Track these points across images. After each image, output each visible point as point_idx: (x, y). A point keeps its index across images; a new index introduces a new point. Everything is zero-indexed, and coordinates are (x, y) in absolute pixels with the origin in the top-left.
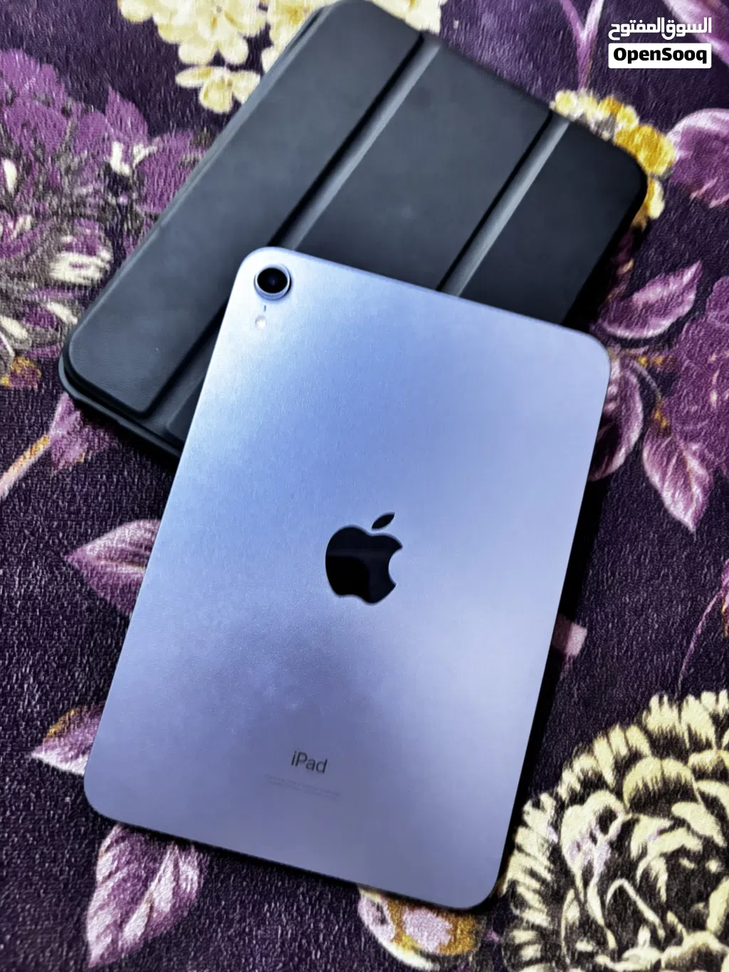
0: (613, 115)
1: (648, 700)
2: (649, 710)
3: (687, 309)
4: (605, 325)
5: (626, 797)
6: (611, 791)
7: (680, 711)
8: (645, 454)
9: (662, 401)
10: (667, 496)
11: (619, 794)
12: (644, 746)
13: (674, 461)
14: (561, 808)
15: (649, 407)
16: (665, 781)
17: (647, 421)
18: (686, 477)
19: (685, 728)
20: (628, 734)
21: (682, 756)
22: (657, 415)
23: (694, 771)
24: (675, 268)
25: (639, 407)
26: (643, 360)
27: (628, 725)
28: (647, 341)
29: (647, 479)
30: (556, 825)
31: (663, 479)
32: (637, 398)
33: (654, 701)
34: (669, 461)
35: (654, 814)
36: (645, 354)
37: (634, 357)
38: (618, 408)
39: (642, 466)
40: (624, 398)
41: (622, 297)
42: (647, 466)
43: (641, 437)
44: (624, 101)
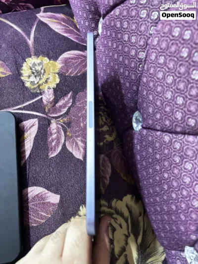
0: (42, 61)
1: (79, 208)
2: (80, 210)
3: (71, 104)
4: (50, 115)
8: (67, 145)
9: (68, 130)
10: (74, 153)
13: (74, 144)
15: (65, 132)
17: (66, 136)
18: (78, 147)
22: (68, 134)
24: (66, 94)
25: (63, 133)
26: (62, 121)
28: (62, 116)
29: (68, 151)
31: (73, 150)
32: (62, 131)
33: (81, 207)
36: (62, 119)
37: (59, 121)
38: (58, 135)
39: (66, 148)
40: (58, 132)
41: (53, 106)
42: (68, 147)
43: (65, 141)
44: (44, 56)
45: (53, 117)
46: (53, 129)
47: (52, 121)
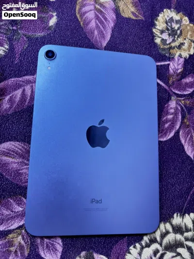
0: (181, 19)
1: (173, 214)
2: (173, 218)
4: (172, 89)
5: (163, 246)
6: (159, 244)
7: (183, 219)
8: (180, 133)
9: (188, 116)
10: (186, 147)
11: (161, 245)
12: (170, 230)
13: (189, 136)
14: (142, 248)
15: (183, 117)
16: (176, 241)
17: (182, 122)
19: (184, 224)
20: (166, 225)
21: (182, 233)
22: (186, 121)
23: (185, 238)
25: (180, 117)
26: (183, 102)
27: (166, 222)
28: (185, 96)
29: (180, 141)
30: (140, 254)
31: (185, 142)
32: (180, 114)
33: (175, 215)
34: (188, 136)
35: (171, 251)
36: (184, 100)
37: (180, 101)
38: (174, 117)
39: (179, 137)
40: (176, 114)
41: (178, 80)
42: (181, 137)
43: (180, 127)
44: (185, 15)
45: (175, 93)
46: (171, 108)
47: (172, 98)
